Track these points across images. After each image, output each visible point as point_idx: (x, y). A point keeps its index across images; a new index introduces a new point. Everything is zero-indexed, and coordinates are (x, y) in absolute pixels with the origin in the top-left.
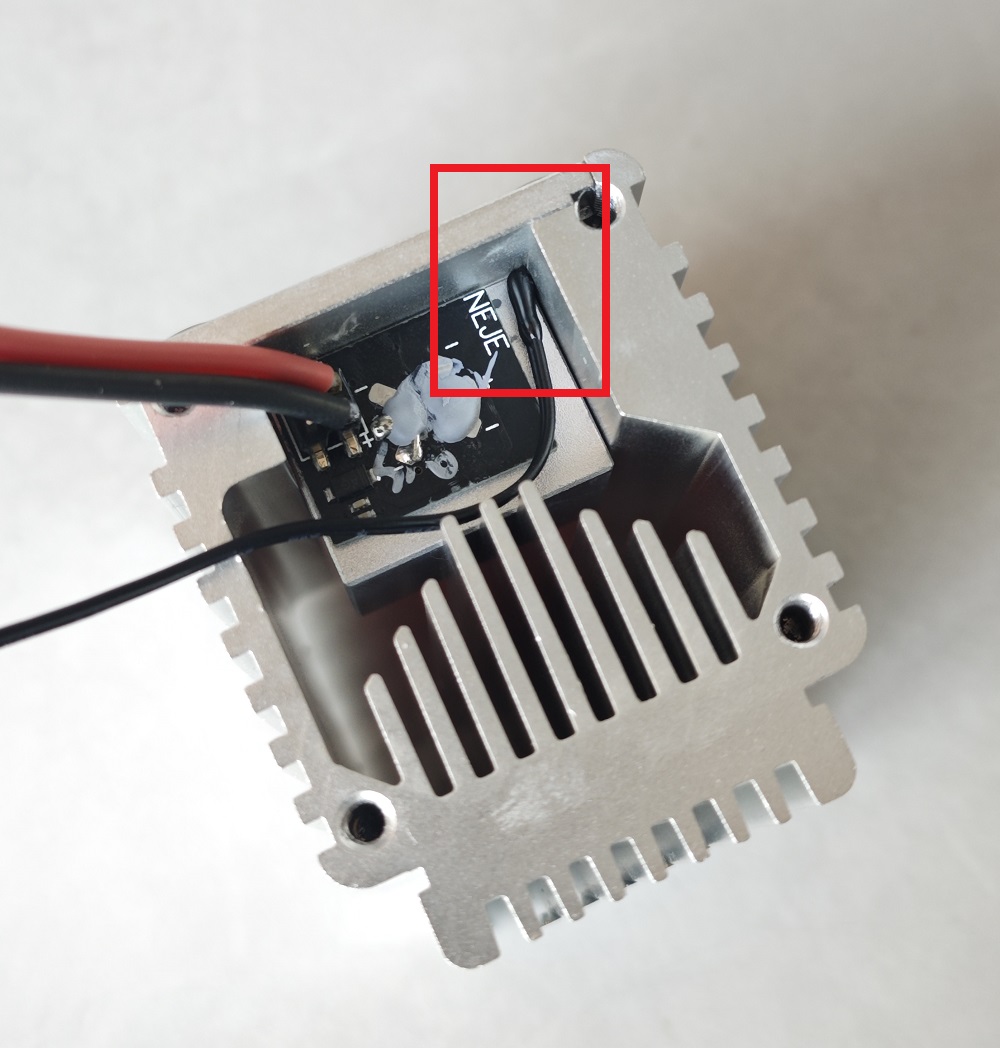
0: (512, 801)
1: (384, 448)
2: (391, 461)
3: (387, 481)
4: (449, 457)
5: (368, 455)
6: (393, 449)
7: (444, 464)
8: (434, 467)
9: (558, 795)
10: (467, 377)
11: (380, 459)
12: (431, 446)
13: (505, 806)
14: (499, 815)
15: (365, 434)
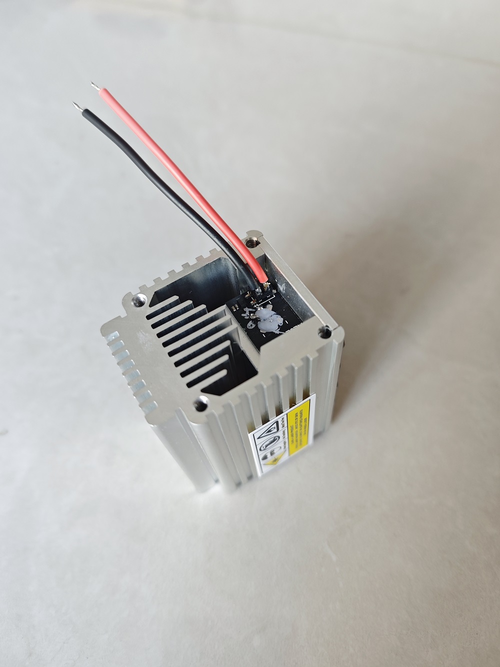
0: (145, 334)
1: (254, 310)
2: (250, 312)
3: (245, 312)
4: (254, 326)
5: (252, 307)
6: (254, 313)
7: (251, 325)
8: (250, 323)
9: (147, 345)
10: (278, 327)
11: (251, 310)
12: (256, 321)
13: (143, 333)
14: (141, 332)
15: (257, 305)
